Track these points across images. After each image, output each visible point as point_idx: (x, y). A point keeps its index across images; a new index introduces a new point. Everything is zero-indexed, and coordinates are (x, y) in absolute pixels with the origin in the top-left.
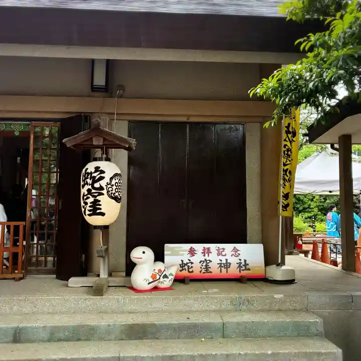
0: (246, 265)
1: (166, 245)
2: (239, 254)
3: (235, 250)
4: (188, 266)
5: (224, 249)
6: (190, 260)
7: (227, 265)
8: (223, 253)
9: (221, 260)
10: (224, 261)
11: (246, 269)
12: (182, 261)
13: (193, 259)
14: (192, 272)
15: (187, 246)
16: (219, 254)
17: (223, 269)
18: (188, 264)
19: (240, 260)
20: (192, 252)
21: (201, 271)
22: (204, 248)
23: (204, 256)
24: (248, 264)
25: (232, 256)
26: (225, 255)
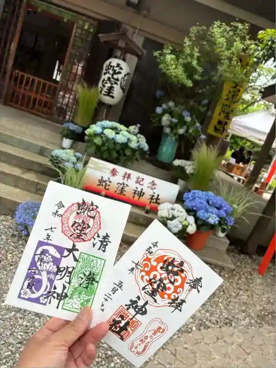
0: (157, 199)
1: (92, 158)
2: (155, 188)
3: (153, 183)
4: (106, 184)
5: (143, 179)
6: (109, 179)
7: (141, 194)
8: (141, 183)
9: (137, 188)
10: (139, 190)
11: (156, 202)
12: (102, 178)
13: (112, 179)
14: (108, 189)
15: (111, 166)
16: (137, 182)
17: (136, 195)
18: (107, 182)
19: (154, 193)
20: (114, 172)
21: (115, 192)
22: (126, 173)
23: (124, 179)
24: (159, 199)
25: (148, 187)
26: (142, 185)
